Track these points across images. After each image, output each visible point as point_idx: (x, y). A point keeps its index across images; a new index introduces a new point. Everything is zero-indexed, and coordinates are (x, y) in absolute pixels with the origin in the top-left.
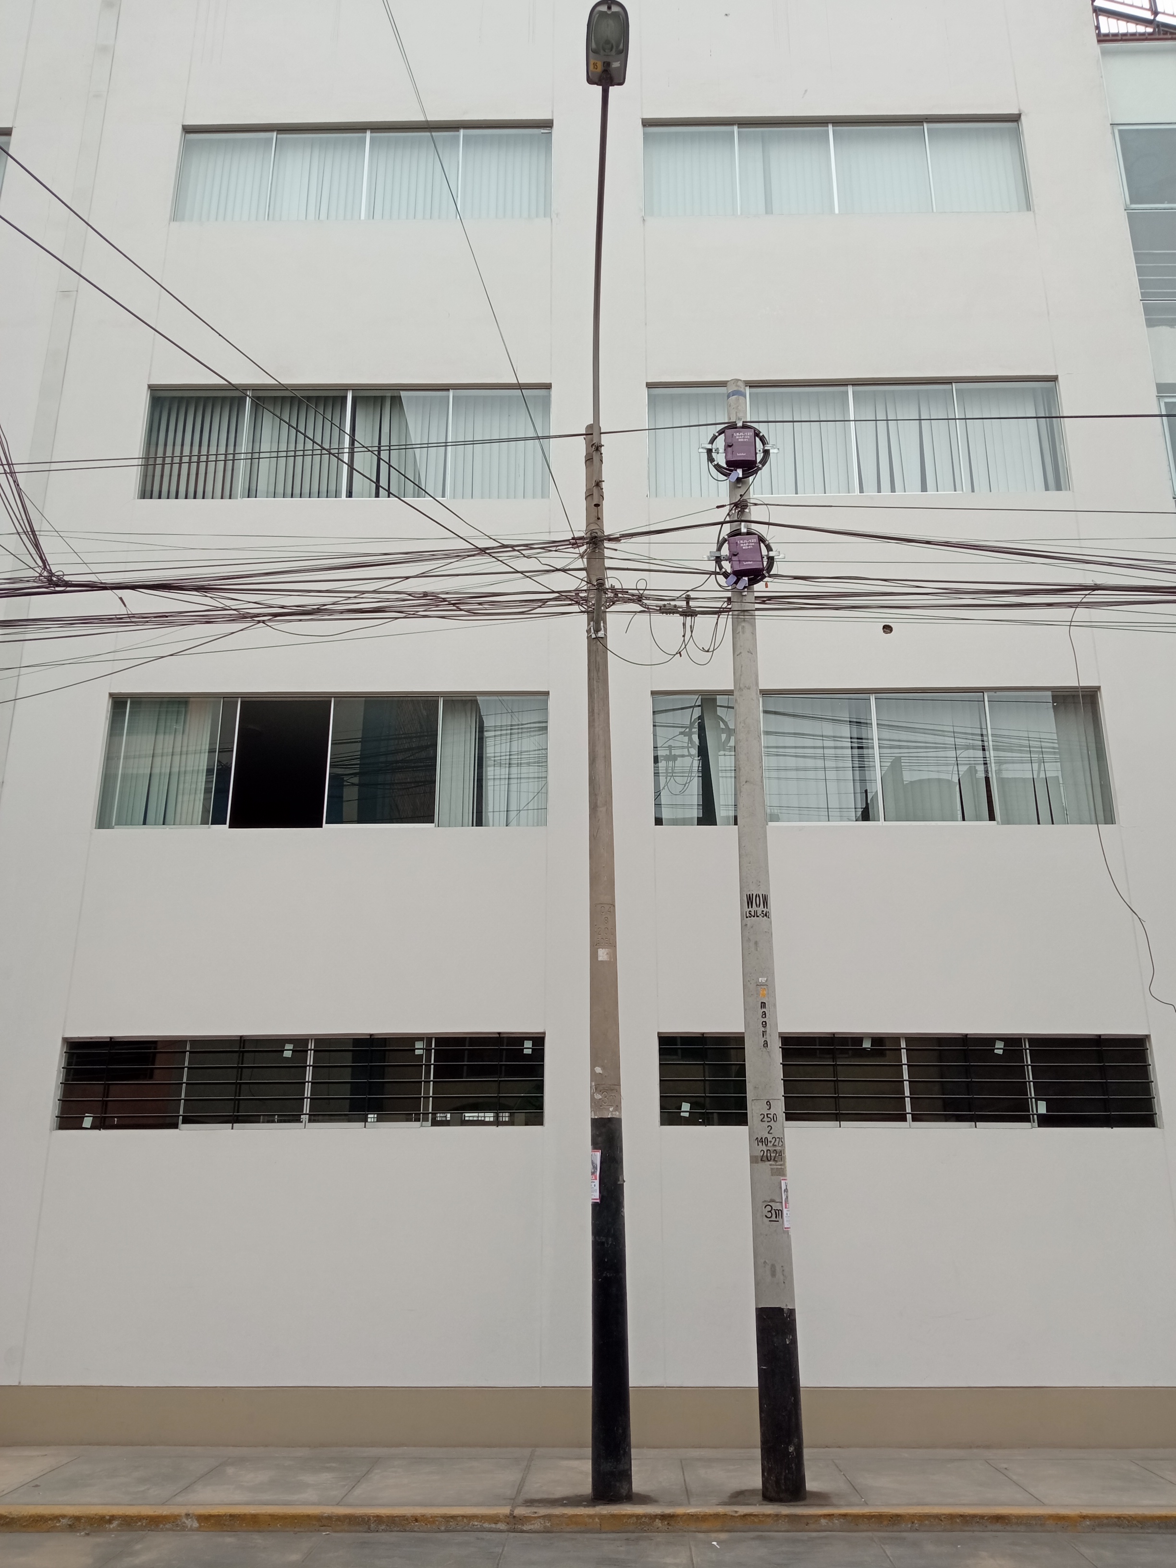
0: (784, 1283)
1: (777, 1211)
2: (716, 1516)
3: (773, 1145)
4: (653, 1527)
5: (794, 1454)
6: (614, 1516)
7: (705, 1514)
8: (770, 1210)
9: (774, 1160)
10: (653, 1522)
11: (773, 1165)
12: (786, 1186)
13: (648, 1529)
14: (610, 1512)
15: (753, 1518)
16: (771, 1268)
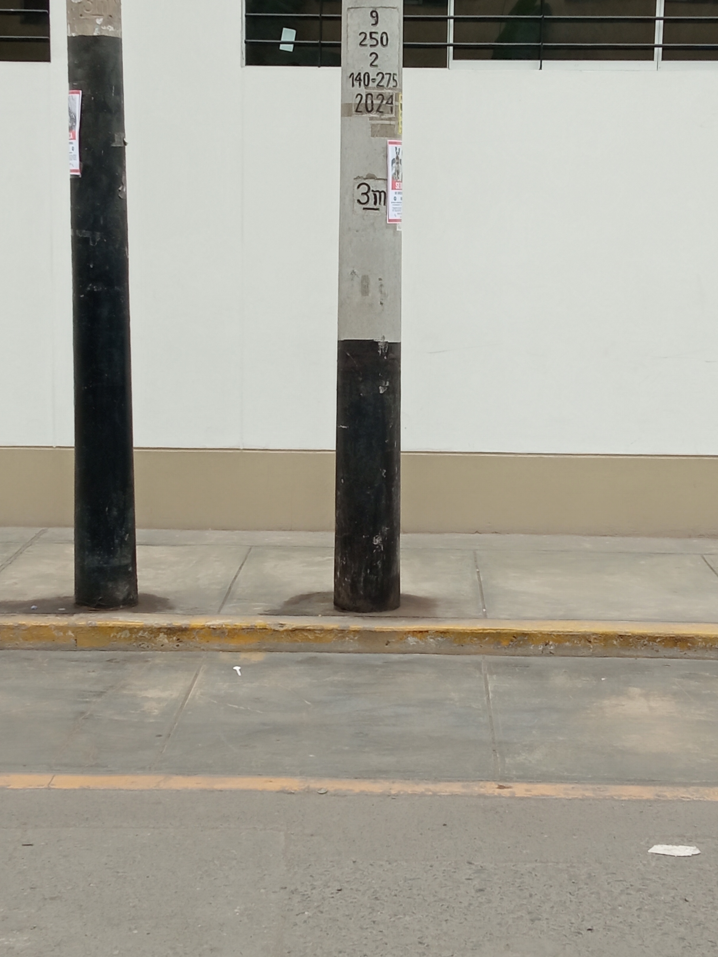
0: (381, 304)
1: (378, 194)
2: (251, 631)
3: (378, 85)
4: (155, 644)
5: (380, 547)
6: (95, 628)
7: (235, 627)
8: (366, 191)
9: (378, 111)
10: (155, 637)
11: (376, 119)
12: (398, 154)
13: (148, 647)
14: (90, 623)
15: (306, 634)
16: (362, 282)
